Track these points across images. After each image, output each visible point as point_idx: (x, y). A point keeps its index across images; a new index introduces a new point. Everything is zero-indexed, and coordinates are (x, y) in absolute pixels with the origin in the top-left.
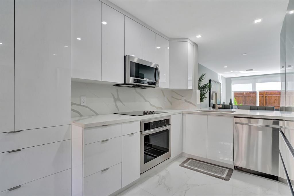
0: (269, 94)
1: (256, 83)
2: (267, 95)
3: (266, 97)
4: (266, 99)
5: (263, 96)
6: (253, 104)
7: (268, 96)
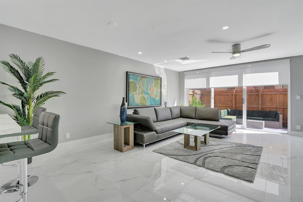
0: (239, 92)
1: (210, 78)
2: (237, 93)
3: (235, 96)
4: (236, 99)
5: (232, 95)
6: (222, 104)
7: (238, 95)
